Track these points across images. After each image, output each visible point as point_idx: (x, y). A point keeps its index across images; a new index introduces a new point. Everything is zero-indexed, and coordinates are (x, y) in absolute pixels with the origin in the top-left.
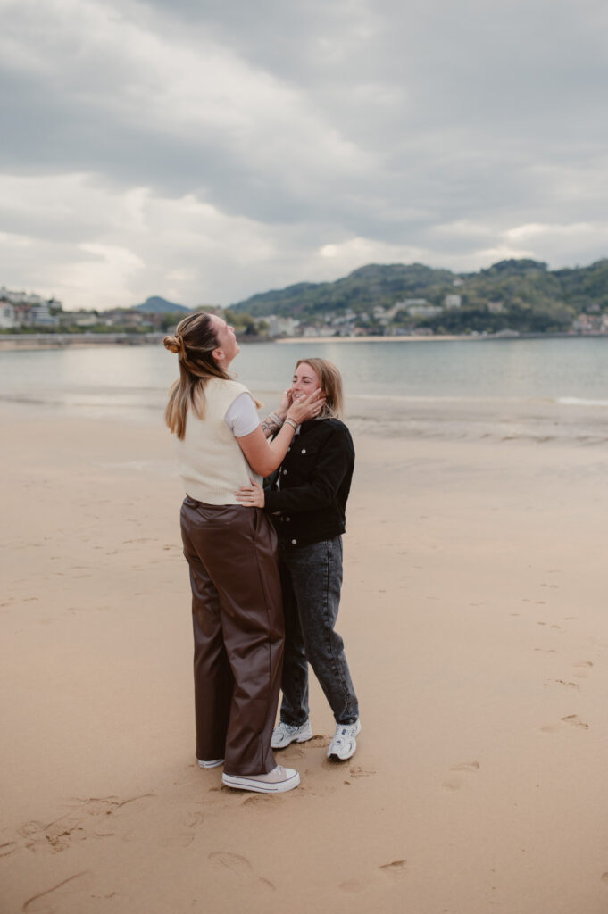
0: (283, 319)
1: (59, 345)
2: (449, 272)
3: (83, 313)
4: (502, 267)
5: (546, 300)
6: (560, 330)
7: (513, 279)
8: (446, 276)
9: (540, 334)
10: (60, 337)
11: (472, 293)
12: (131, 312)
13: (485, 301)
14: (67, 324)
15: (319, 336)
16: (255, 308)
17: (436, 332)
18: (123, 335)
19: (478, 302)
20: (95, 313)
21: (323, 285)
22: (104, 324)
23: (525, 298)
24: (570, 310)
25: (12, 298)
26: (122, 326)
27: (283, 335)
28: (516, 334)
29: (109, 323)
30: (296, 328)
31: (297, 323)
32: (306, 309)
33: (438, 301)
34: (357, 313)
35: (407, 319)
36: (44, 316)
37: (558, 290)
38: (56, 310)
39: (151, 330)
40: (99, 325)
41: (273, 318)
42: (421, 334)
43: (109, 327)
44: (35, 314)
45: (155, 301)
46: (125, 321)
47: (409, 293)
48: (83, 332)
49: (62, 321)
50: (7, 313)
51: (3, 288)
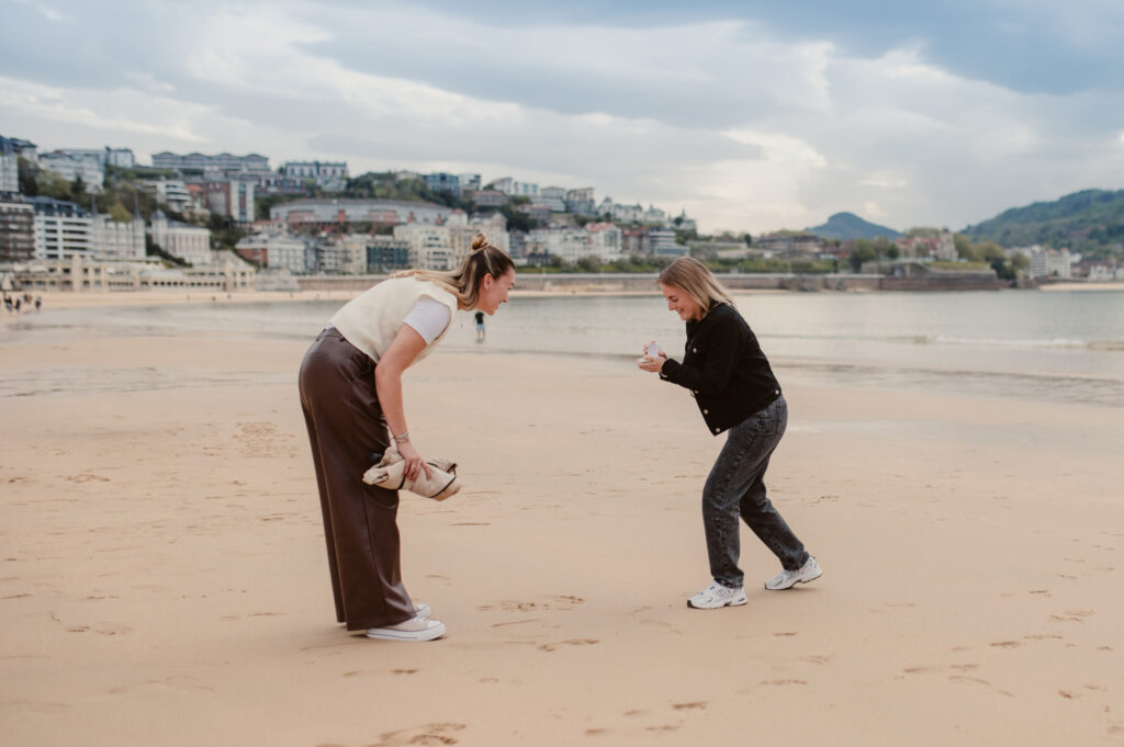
0: (1052, 252)
3: (727, 238)
12: (803, 238)
15: (1114, 280)
16: (1008, 233)
20: (748, 239)
22: (761, 255)
25: (620, 214)
26: (788, 262)
27: (1053, 278)
29: (768, 255)
30: (1074, 265)
31: (1077, 258)
32: (1093, 235)
36: (667, 241)
38: (685, 233)
39: (835, 266)
40: (751, 258)
41: (1037, 248)
43: (768, 262)
44: (654, 240)
45: (844, 220)
46: (793, 253)
48: (727, 271)
49: (695, 251)
50: (611, 239)
51: (608, 200)
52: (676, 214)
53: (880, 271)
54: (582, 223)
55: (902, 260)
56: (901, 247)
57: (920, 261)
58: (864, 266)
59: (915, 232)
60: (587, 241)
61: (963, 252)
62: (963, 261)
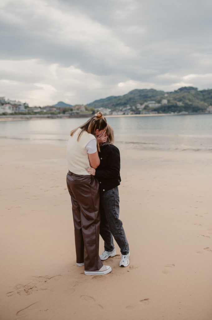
0: (105, 109)
1: (28, 119)
2: (163, 92)
3: (36, 107)
4: (182, 89)
5: (197, 101)
6: (203, 111)
7: (186, 94)
8: (162, 93)
9: (195, 113)
10: (28, 116)
11: (171, 99)
12: (52, 107)
13: (176, 101)
14: (30, 112)
15: (118, 115)
16: (95, 105)
17: (159, 113)
18: (50, 115)
19: (173, 102)
20: (40, 107)
21: (119, 97)
22: (43, 111)
23: (190, 100)
24: (206, 104)
25: (11, 103)
26: (49, 112)
28: (187, 113)
29: (45, 111)
30: (109, 112)
31: (110, 110)
32: (113, 105)
33: (159, 102)
34: (131, 106)
35: (148, 108)
36: (22, 109)
37: (202, 97)
38: (26, 107)
39: (59, 113)
40: (41, 112)
41: (102, 108)
42: (153, 114)
43: (45, 113)
44: (19, 108)
45: (61, 103)
46: (50, 110)
47: (149, 99)
48: (36, 114)
49: (28, 110)
50: (10, 108)
51: (8, 99)
52: (24, 102)
53: (69, 114)
54: (3, 104)
55: (74, 111)
56: (73, 109)
57: (78, 111)
58: (66, 113)
59: (76, 106)
60: (4, 109)
61: (86, 109)
62: (87, 111)
